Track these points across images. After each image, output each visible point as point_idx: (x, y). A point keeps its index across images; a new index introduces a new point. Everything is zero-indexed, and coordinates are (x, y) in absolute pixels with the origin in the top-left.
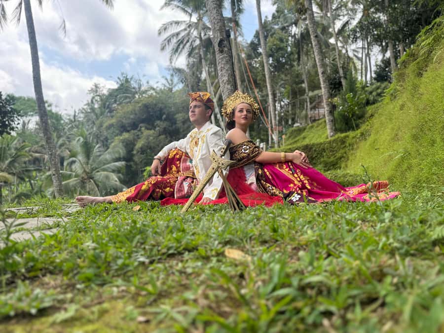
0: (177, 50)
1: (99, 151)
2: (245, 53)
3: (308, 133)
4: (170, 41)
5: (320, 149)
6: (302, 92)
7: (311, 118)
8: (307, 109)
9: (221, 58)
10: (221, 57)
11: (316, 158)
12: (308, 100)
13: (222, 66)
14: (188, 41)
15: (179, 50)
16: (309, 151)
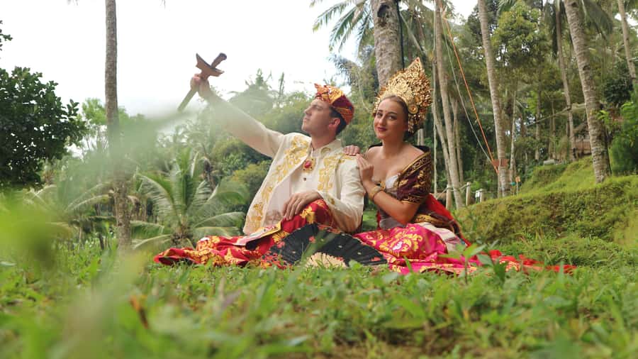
0: (341, 31)
1: (203, 193)
2: (460, 38)
3: (570, 177)
4: (330, 17)
5: (576, 203)
6: (559, 104)
7: (574, 150)
8: (569, 136)
9: (382, 35)
10: (382, 33)
11: (568, 219)
12: (571, 118)
13: (383, 47)
14: (360, 17)
15: (346, 31)
16: (556, 207)
